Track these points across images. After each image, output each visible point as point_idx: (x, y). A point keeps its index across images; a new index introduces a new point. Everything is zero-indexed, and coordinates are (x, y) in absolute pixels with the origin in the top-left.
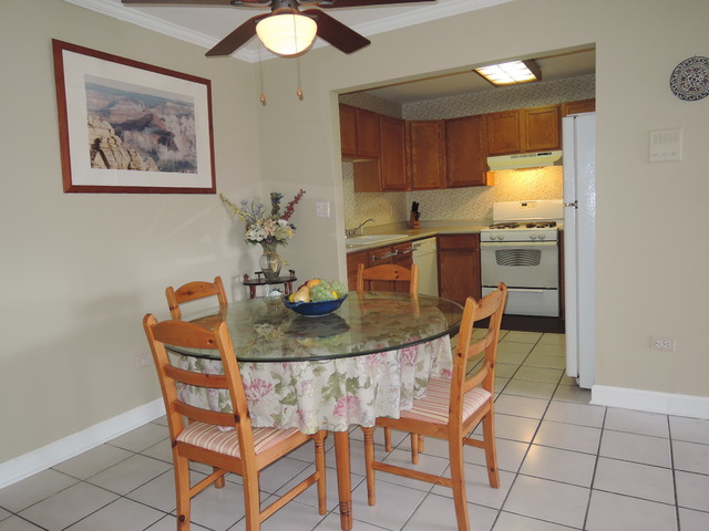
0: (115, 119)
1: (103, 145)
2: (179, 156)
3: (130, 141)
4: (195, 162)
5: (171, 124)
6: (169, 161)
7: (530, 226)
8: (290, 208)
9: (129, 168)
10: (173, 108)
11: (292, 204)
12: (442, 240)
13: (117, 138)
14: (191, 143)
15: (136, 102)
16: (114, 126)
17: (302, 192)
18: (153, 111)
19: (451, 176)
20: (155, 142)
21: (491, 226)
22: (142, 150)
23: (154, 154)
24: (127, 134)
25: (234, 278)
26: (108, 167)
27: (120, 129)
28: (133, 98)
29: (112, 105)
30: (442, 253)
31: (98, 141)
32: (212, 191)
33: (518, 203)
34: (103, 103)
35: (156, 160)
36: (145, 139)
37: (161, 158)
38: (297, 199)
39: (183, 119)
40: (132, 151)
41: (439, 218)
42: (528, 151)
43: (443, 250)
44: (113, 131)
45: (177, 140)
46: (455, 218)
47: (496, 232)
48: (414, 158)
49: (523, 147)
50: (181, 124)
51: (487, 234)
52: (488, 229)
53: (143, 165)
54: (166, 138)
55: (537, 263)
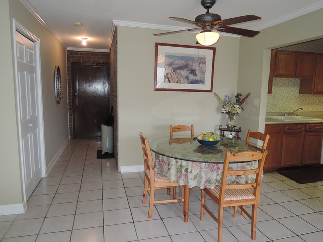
0: (173, 66)
1: (169, 75)
2: (198, 78)
3: (178, 73)
4: (204, 80)
5: (195, 66)
6: (193, 80)
8: (243, 101)
9: (177, 83)
10: (197, 60)
11: (244, 98)
13: (174, 73)
14: (204, 73)
15: (183, 60)
16: (173, 69)
17: (250, 94)
18: (189, 62)
20: (188, 73)
22: (183, 76)
23: (187, 78)
24: (178, 71)
25: (217, 126)
26: (169, 82)
27: (175, 70)
28: (181, 58)
29: (173, 62)
31: (167, 74)
32: (211, 91)
34: (170, 61)
35: (188, 79)
36: (184, 72)
37: (190, 79)
38: (247, 97)
39: (201, 64)
40: (179, 77)
44: (172, 70)
45: (197, 72)
50: (200, 66)
53: (182, 81)
54: (193, 72)
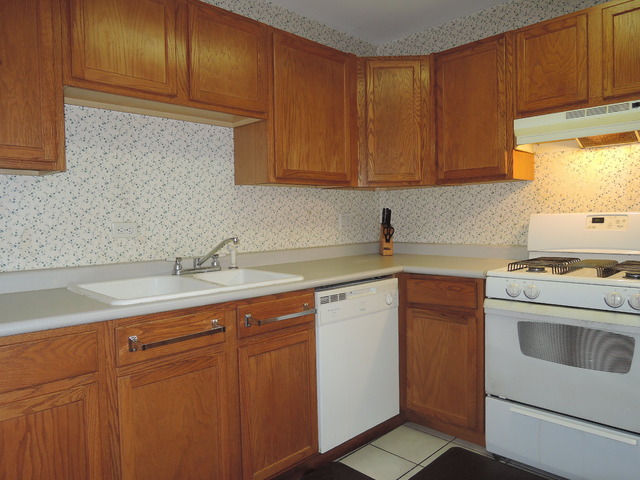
7: (608, 270)
12: (411, 284)
19: (442, 159)
21: (515, 266)
30: (409, 311)
33: (585, 217)
41: (433, 239)
42: (607, 100)
43: (413, 305)
46: (457, 240)
47: (524, 280)
48: (371, 126)
49: (596, 91)
51: (500, 281)
52: (503, 271)
55: (622, 365)
